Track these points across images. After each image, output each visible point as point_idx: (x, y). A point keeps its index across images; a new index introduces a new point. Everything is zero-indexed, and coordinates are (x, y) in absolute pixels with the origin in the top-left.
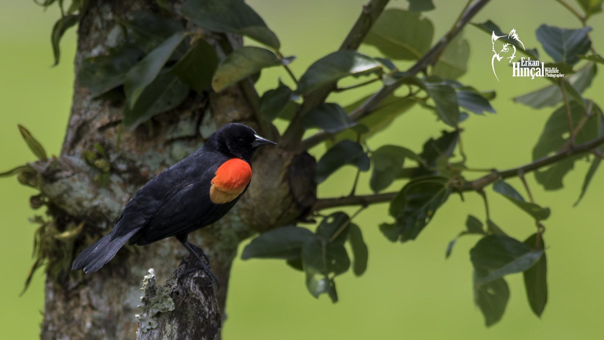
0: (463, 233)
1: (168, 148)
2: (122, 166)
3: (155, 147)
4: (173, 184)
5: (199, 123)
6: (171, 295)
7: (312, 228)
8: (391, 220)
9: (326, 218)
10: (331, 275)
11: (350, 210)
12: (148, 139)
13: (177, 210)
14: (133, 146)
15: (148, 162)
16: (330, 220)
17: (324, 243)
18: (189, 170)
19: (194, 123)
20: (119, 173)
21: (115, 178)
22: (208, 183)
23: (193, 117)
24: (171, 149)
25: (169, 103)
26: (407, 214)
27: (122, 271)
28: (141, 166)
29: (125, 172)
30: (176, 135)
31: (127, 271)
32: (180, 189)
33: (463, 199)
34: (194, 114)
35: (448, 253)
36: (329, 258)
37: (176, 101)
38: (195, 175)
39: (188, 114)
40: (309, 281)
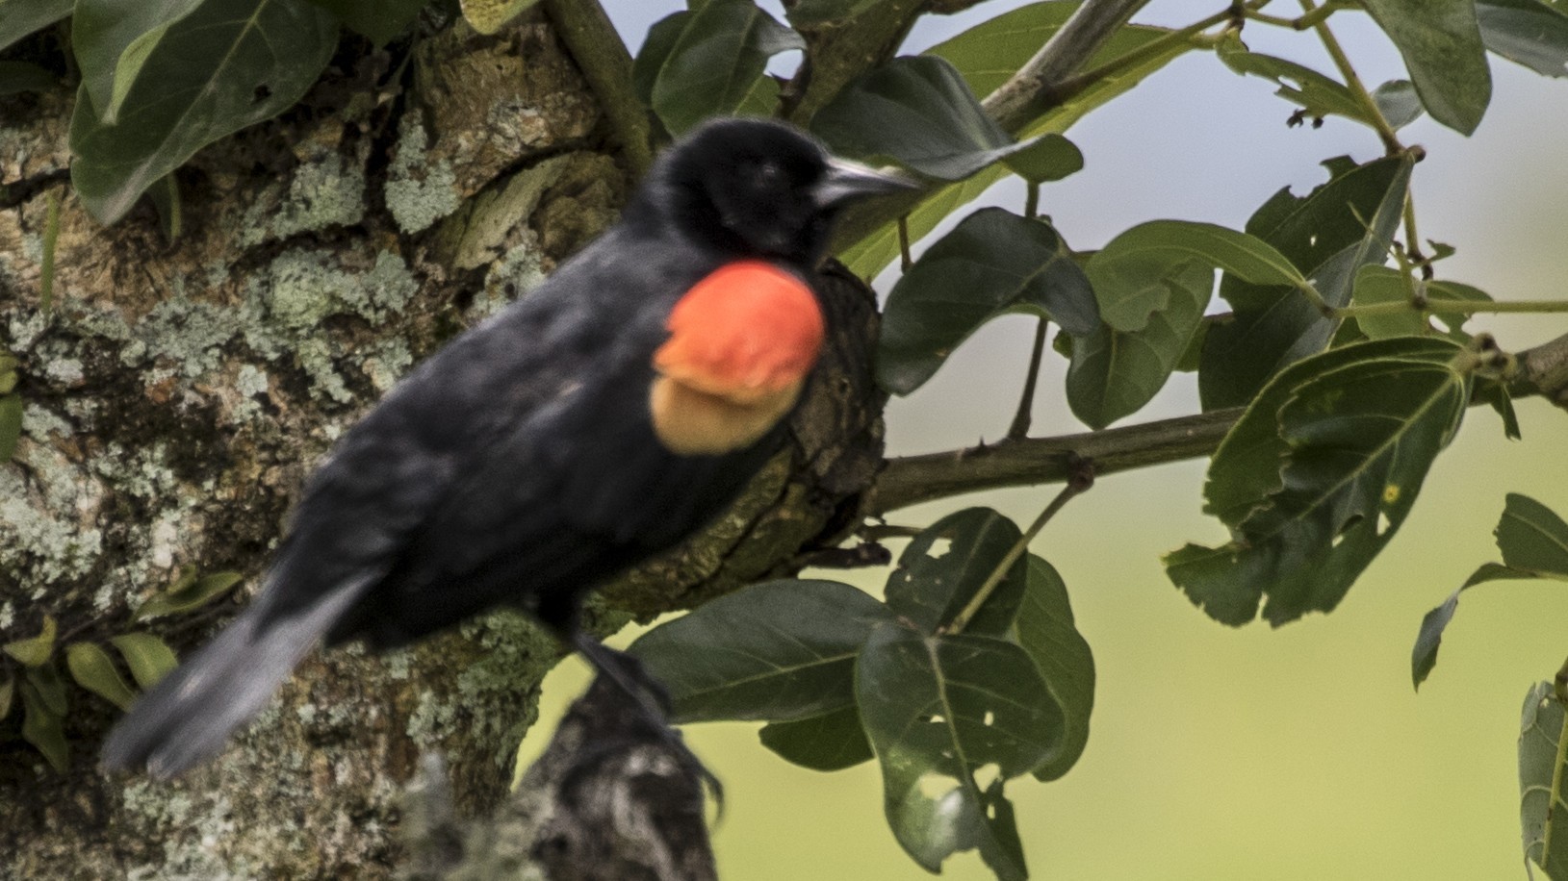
0: (1486, 573)
1: (253, 282)
2: (65, 369)
3: (196, 282)
4: (500, 385)
5: (378, 170)
6: (538, 852)
7: (872, 582)
8: (1217, 534)
9: (922, 538)
10: (986, 775)
11: (1018, 503)
12: (166, 251)
13: (525, 493)
14: (102, 280)
15: (173, 346)
16: (940, 548)
17: (932, 644)
18: (563, 326)
19: (358, 172)
20: (51, 395)
21: (39, 420)
22: (640, 372)
23: (347, 150)
24: (268, 284)
25: (263, 93)
26: (1288, 503)
27: (84, 802)
28: (147, 363)
29: (77, 391)
30: (284, 227)
31: (106, 803)
32: (526, 408)
33: (1512, 429)
34: (351, 132)
35: (1424, 662)
36: (965, 706)
37: (291, 83)
38: (589, 342)
39: (329, 135)
40: (897, 803)
